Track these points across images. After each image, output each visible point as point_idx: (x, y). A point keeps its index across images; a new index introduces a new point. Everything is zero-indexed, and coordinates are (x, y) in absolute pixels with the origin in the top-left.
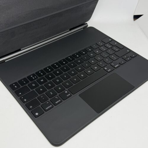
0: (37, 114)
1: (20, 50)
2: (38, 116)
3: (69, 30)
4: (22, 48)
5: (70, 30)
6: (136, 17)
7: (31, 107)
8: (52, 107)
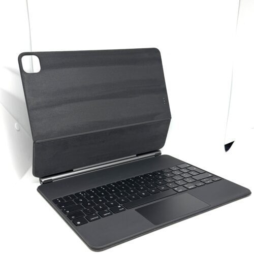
0: (79, 223)
1: (72, 171)
2: (79, 225)
3: (135, 155)
4: (75, 168)
5: (137, 155)
6: (228, 147)
7: (73, 217)
8: (99, 218)
